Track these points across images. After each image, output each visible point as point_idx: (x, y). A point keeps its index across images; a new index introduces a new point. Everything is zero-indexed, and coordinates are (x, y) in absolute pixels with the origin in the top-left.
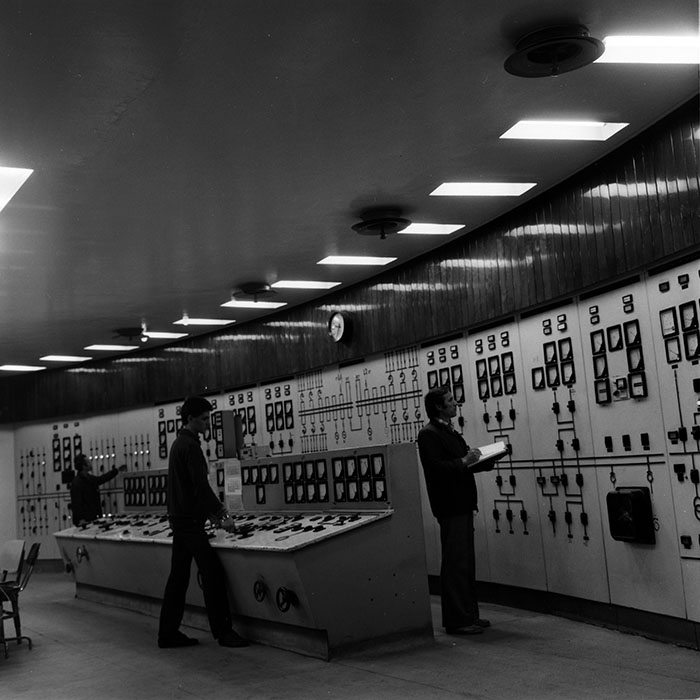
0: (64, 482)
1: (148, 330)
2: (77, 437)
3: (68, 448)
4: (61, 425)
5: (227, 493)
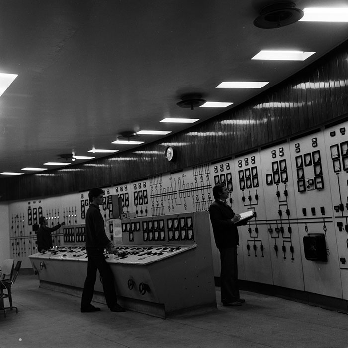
0: (33, 230)
1: (75, 155)
2: (40, 208)
3: (36, 213)
4: (32, 202)
5: (114, 236)
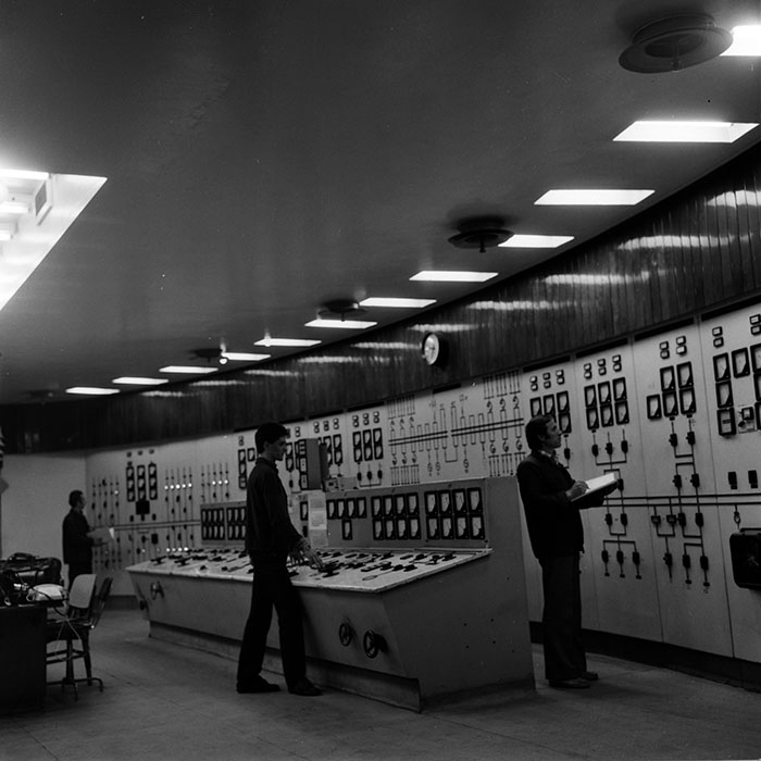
0: (138, 513)
1: (228, 351)
2: (152, 465)
3: (143, 477)
4: (135, 452)
5: (311, 527)
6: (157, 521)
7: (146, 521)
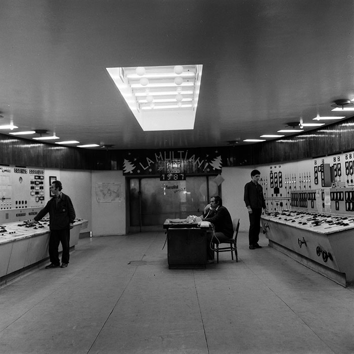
0: (275, 193)
1: (304, 123)
2: (280, 172)
3: (276, 177)
4: (273, 167)
5: (325, 204)
6: (282, 197)
7: (278, 197)
